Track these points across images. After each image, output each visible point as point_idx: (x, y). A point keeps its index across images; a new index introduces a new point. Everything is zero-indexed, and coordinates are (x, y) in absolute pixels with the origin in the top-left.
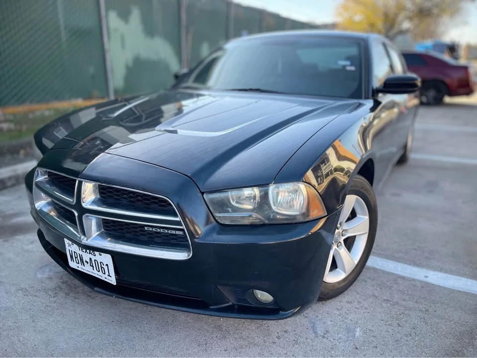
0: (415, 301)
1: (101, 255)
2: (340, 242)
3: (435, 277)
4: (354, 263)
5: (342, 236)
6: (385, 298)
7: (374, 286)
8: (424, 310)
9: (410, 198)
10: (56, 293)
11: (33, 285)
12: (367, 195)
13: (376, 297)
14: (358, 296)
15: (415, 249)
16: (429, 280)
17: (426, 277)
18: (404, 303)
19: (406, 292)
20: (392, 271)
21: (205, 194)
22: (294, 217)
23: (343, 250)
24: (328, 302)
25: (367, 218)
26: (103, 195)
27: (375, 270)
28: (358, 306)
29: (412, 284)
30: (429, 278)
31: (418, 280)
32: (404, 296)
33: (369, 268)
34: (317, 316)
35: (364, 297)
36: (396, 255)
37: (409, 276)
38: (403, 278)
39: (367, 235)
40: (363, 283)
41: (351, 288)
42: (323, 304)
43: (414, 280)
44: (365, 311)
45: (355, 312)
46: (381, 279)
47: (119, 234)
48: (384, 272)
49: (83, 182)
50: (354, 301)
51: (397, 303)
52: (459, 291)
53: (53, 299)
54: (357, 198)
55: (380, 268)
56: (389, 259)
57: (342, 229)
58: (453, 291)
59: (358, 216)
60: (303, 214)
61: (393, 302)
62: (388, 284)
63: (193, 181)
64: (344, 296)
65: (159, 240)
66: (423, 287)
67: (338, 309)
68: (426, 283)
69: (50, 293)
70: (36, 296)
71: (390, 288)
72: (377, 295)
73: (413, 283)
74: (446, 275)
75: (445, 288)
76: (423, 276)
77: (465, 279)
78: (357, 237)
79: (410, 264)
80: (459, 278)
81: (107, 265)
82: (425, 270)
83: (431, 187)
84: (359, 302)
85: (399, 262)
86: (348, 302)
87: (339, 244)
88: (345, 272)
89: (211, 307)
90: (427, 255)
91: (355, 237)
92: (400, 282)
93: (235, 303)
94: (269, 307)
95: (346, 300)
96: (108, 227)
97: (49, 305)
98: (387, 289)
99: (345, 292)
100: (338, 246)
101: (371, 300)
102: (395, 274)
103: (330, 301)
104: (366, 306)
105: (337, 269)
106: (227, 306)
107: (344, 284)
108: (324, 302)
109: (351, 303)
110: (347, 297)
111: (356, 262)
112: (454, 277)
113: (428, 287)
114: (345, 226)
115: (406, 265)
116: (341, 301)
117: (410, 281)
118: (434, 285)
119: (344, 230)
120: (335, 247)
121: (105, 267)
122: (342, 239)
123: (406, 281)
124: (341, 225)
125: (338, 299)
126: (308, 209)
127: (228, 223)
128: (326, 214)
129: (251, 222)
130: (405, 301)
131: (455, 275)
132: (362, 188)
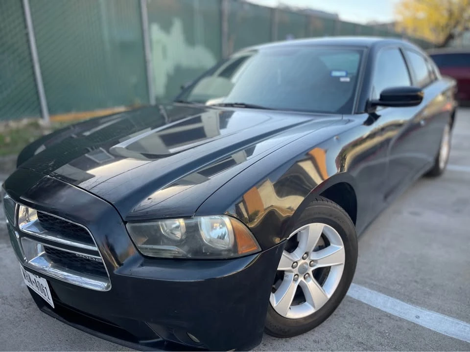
1: (40, 278)
2: (308, 273)
3: (428, 318)
4: (326, 296)
5: (311, 266)
6: (360, 340)
7: (352, 324)
9: (430, 218)
10: (30, 304)
11: (14, 294)
12: (338, 222)
13: (350, 338)
14: (329, 334)
15: (416, 282)
16: (419, 322)
17: (418, 317)
19: (387, 334)
20: (379, 307)
21: (127, 224)
22: (219, 252)
23: (311, 285)
24: (293, 338)
25: (342, 247)
26: (41, 219)
27: (360, 304)
28: (324, 348)
29: (398, 325)
30: (420, 318)
31: (407, 320)
32: (382, 340)
33: (352, 301)
35: (335, 337)
36: (391, 287)
37: (397, 314)
38: (390, 316)
39: (343, 266)
40: (340, 318)
41: (325, 323)
42: (286, 341)
43: (401, 320)
46: (363, 315)
47: (56, 257)
48: (369, 307)
49: (21, 206)
50: (322, 341)
52: (451, 338)
53: (24, 310)
54: (325, 227)
55: (366, 302)
56: (380, 292)
57: (309, 259)
58: (444, 338)
59: (331, 244)
60: (229, 250)
61: (367, 346)
62: (369, 323)
63: (116, 209)
64: (313, 333)
65: (89, 268)
66: (410, 330)
68: (415, 325)
69: (25, 303)
70: (11, 306)
71: (370, 327)
72: (351, 335)
73: (399, 323)
74: (441, 316)
75: (435, 333)
76: (414, 316)
77: (465, 323)
78: (332, 267)
79: (403, 300)
80: (456, 321)
81: (45, 288)
82: (419, 309)
83: (459, 206)
84: (328, 343)
85: (392, 296)
86: (315, 341)
87: (307, 275)
88: (314, 307)
89: (141, 342)
90: (428, 289)
91: (330, 267)
92: (385, 321)
93: (165, 338)
95: (314, 338)
97: (19, 315)
98: (365, 329)
99: (316, 329)
100: (304, 278)
101: (342, 341)
102: (382, 311)
103: (296, 337)
105: (306, 303)
106: (157, 342)
107: (315, 318)
108: (288, 339)
109: (318, 342)
110: (316, 334)
111: (329, 296)
112: (451, 319)
113: (415, 330)
114: (313, 256)
115: (398, 301)
116: (307, 339)
117: (397, 320)
118: (423, 328)
119: (313, 261)
120: (301, 279)
121: (45, 290)
122: (310, 270)
123: (392, 321)
124: (308, 255)
125: (306, 336)
126: (235, 245)
127: (151, 255)
128: (260, 250)
129: (174, 256)
130: (382, 346)
131: (454, 317)
132: (331, 216)
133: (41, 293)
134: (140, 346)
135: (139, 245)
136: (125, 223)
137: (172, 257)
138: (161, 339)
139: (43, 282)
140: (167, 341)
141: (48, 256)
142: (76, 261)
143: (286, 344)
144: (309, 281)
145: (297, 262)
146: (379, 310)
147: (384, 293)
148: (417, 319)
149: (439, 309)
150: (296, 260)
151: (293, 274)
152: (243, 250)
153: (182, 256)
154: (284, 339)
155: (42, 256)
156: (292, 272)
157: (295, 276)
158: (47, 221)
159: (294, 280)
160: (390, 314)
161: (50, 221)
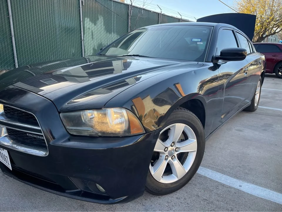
0: (226, 202)
1: (3, 150)
2: (174, 156)
3: (247, 187)
4: (185, 171)
5: (176, 151)
6: (205, 198)
7: (200, 189)
8: (230, 209)
12: (194, 124)
14: (186, 194)
15: (239, 167)
16: (242, 189)
17: (240, 186)
18: (217, 203)
19: (222, 195)
21: (61, 113)
23: (176, 163)
24: (163, 196)
25: (196, 140)
26: (6, 112)
27: (205, 178)
28: (183, 202)
29: (228, 190)
30: (242, 187)
31: (234, 188)
32: (219, 198)
33: (201, 176)
34: (151, 206)
35: (190, 196)
36: (225, 169)
37: (228, 184)
38: (223, 185)
39: (195, 153)
40: (193, 186)
41: (184, 188)
42: (159, 198)
43: (230, 187)
44: (187, 205)
45: (179, 205)
46: (207, 184)
47: (15, 137)
50: (182, 198)
51: (212, 202)
52: (261, 198)
54: (185, 127)
55: (209, 177)
56: (218, 172)
57: (175, 147)
58: (257, 198)
59: (189, 139)
61: (209, 201)
62: (211, 188)
63: (54, 104)
64: (176, 193)
66: (236, 193)
67: (168, 202)
68: (239, 191)
71: (211, 191)
72: (199, 195)
74: (255, 186)
75: (251, 195)
76: (238, 185)
77: (269, 190)
79: (232, 177)
80: (264, 189)
82: (241, 182)
84: (185, 199)
85: (225, 174)
86: (177, 198)
87: (173, 157)
88: (177, 177)
89: (67, 191)
91: (188, 152)
92: (220, 188)
93: (82, 190)
94: (104, 195)
95: (177, 196)
96: (9, 132)
98: (208, 192)
99: (178, 191)
100: (172, 159)
102: (219, 182)
103: (166, 196)
104: (189, 202)
105: (172, 174)
106: (77, 192)
107: (177, 184)
108: (160, 196)
109: (179, 199)
110: (178, 194)
111: (187, 171)
112: (261, 188)
113: (239, 193)
114: (178, 145)
115: (229, 177)
116: (172, 197)
117: (227, 188)
118: (244, 192)
119: (177, 148)
120: (170, 159)
121: (6, 158)
122: (176, 154)
123: (225, 188)
124: (174, 144)
125: (171, 195)
126: (129, 128)
127: (75, 134)
128: (145, 132)
129: (90, 134)
130: (219, 201)
131: (263, 187)
132: (189, 119)
133: (4, 161)
134: (65, 194)
135: (68, 127)
136: (59, 113)
137: (89, 135)
138: (79, 190)
139: (5, 153)
140: (83, 191)
141: (9, 137)
142: (27, 139)
143: (159, 199)
144: (175, 161)
145: (167, 148)
146: (217, 181)
147: (220, 172)
148: (240, 187)
149: (254, 182)
150: (167, 146)
151: (165, 155)
152: (134, 132)
153: (95, 134)
154: (158, 197)
155: (5, 136)
156: (164, 154)
157: (166, 156)
158: (9, 113)
159: (165, 159)
160: (224, 184)
161: (12, 113)
